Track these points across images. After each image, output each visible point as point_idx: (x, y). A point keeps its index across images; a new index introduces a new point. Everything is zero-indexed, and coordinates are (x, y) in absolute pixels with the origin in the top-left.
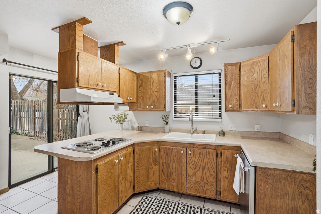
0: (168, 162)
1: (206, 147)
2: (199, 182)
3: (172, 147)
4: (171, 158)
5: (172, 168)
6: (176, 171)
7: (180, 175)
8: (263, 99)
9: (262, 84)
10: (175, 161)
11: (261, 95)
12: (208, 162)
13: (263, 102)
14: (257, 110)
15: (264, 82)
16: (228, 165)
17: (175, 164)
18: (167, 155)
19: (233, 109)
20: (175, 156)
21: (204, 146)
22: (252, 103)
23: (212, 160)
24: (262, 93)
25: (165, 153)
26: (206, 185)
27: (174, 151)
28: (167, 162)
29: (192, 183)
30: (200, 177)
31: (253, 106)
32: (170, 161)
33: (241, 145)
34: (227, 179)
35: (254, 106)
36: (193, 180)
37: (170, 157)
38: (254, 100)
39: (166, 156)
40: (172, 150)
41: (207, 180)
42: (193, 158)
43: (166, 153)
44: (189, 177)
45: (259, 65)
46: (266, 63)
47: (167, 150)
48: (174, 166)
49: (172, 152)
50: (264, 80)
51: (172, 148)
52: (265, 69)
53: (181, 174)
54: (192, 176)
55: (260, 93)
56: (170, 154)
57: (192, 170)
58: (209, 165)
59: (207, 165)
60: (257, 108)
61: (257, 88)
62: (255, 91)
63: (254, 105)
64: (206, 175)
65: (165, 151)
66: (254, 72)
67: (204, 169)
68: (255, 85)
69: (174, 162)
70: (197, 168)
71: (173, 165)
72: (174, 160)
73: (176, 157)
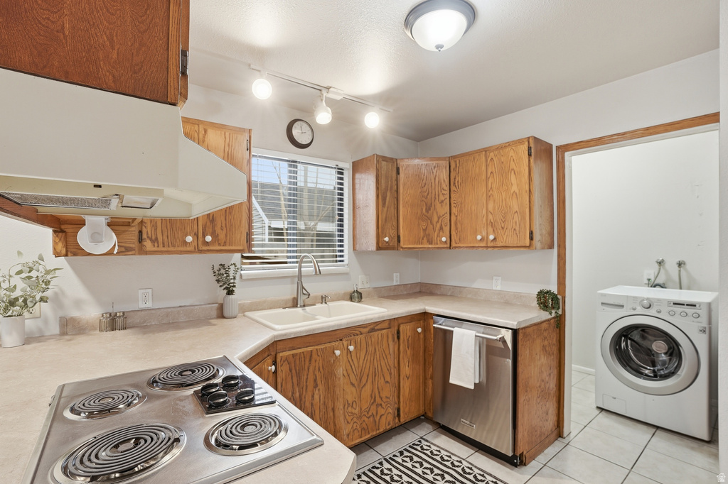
0: (299, 392)
1: (376, 328)
2: (367, 410)
3: (309, 349)
4: (307, 379)
5: (312, 405)
6: (322, 407)
7: (332, 414)
8: (441, 228)
9: (438, 205)
10: (319, 382)
11: (438, 222)
12: (382, 358)
13: (441, 233)
14: (430, 246)
15: (442, 202)
16: (409, 352)
17: (319, 390)
18: (298, 375)
19: (389, 245)
20: (319, 370)
21: (372, 327)
22: (422, 234)
23: (387, 352)
24: (439, 218)
25: (291, 370)
26: (380, 408)
27: (314, 356)
28: (297, 394)
29: (355, 419)
30: (369, 396)
31: (423, 239)
32: (304, 388)
33: (425, 309)
34: (408, 379)
35: (425, 240)
36: (356, 411)
37: (305, 376)
38: (425, 230)
39: (295, 380)
40: (311, 355)
41: (380, 396)
42: (355, 360)
43: (294, 371)
44: (350, 408)
45: (435, 172)
46: (446, 171)
47: (298, 362)
48: (316, 397)
49: (310, 360)
50: (442, 198)
51: (311, 351)
52: (444, 181)
53: (333, 410)
54: (354, 403)
55: (435, 219)
56: (306, 368)
57: (353, 389)
58: (383, 364)
59: (379, 366)
60: (430, 242)
61: (430, 209)
62: (426, 214)
63: (425, 238)
64: (378, 388)
65: (293, 365)
66: (424, 181)
67: (375, 376)
68: (426, 205)
69: (316, 386)
70: (363, 379)
71: (313, 396)
72: (315, 380)
73: (321, 369)
